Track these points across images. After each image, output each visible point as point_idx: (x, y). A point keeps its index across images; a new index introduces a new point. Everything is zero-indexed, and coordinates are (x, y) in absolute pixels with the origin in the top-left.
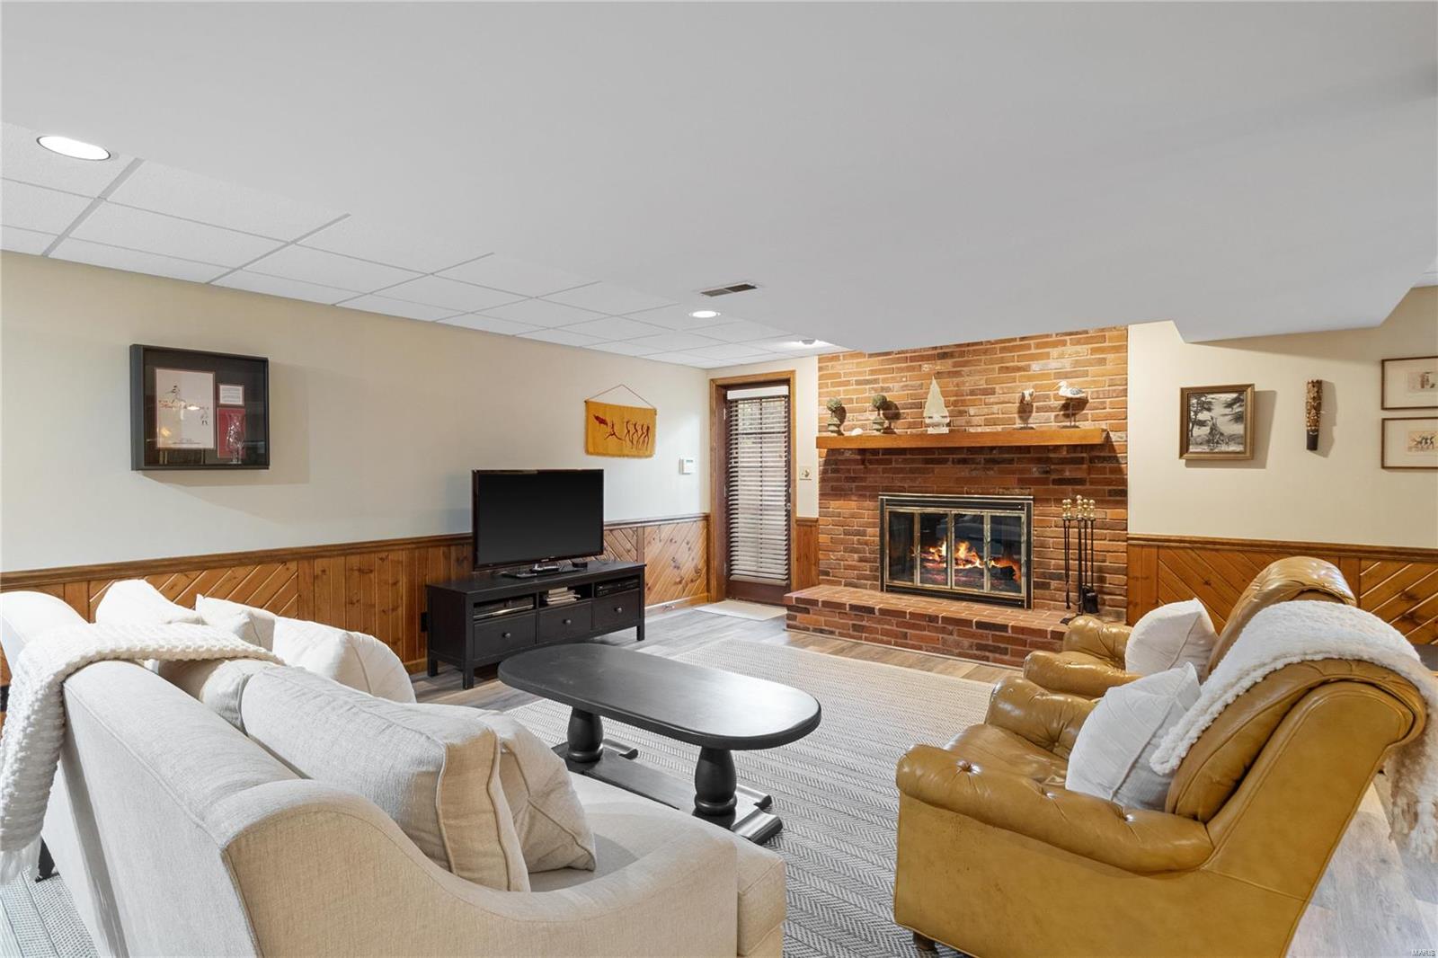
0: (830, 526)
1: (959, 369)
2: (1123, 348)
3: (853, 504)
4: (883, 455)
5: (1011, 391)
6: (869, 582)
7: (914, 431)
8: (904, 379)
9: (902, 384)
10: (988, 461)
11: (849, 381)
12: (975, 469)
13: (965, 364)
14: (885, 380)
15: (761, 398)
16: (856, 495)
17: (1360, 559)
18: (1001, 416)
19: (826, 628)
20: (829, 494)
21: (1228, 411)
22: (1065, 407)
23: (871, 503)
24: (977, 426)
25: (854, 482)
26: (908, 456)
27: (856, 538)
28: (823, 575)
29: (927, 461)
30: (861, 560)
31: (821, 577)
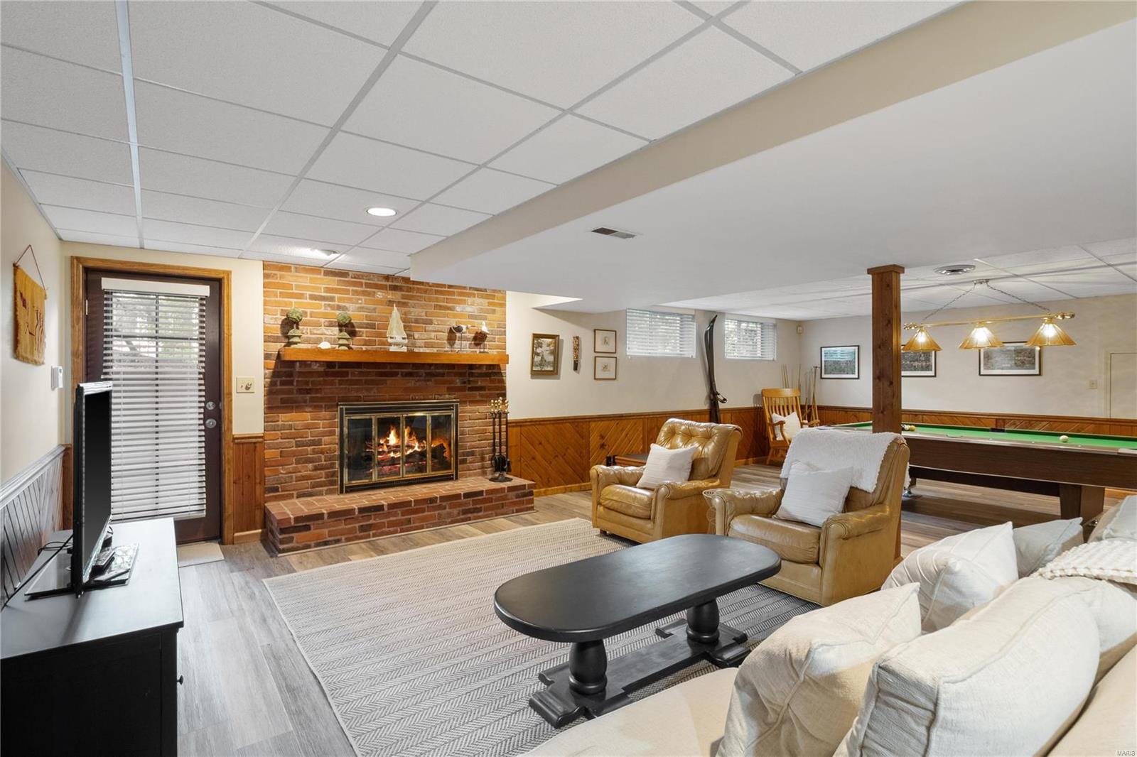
0: (280, 440)
1: (406, 301)
2: (503, 305)
3: (308, 415)
4: (339, 368)
5: (443, 323)
6: (325, 488)
7: (370, 348)
8: (360, 302)
9: (359, 305)
10: (428, 374)
11: (303, 294)
12: (419, 380)
13: (411, 298)
14: (340, 300)
15: (157, 295)
16: (311, 406)
17: (589, 422)
18: (436, 341)
19: (330, 539)
20: (277, 407)
21: (548, 348)
22: (475, 338)
23: (327, 413)
24: (420, 347)
25: (308, 393)
26: (365, 370)
27: (309, 448)
28: (269, 492)
29: (381, 374)
30: (316, 469)
31: (266, 495)
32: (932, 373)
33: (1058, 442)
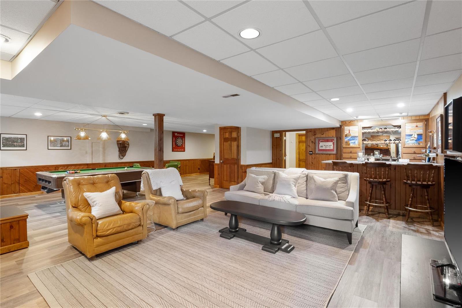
32: (25, 148)
33: (124, 170)
